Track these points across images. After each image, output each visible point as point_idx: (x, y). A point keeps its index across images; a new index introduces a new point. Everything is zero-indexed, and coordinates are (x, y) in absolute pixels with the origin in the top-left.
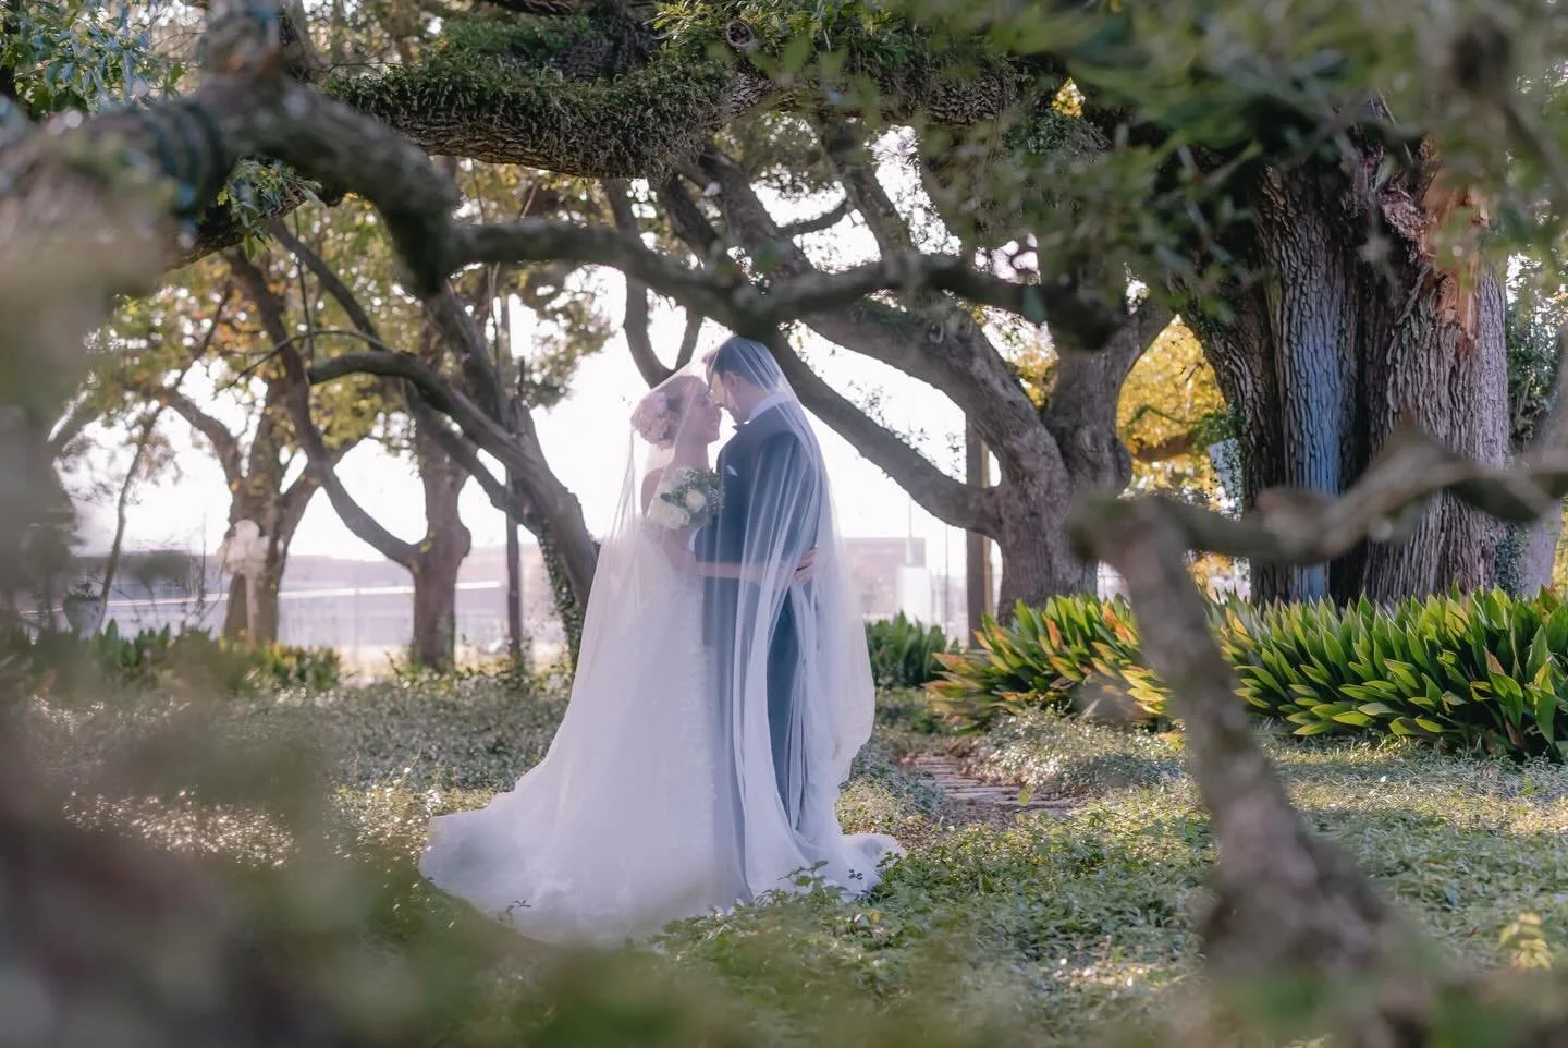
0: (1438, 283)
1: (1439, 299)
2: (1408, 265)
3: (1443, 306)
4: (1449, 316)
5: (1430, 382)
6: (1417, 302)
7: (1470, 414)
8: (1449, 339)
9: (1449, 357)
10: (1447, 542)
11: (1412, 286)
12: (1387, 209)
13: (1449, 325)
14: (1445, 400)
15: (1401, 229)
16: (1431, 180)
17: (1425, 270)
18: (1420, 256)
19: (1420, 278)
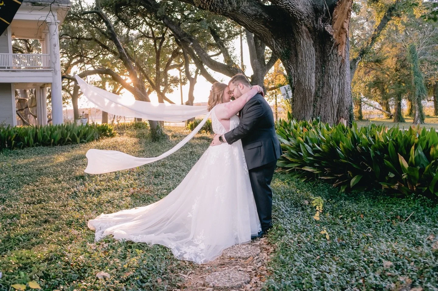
0: (338, 46)
1: (338, 50)
2: (331, 41)
3: (338, 51)
4: (340, 54)
5: (335, 69)
6: (332, 51)
7: (344, 76)
8: (340, 59)
9: (340, 63)
10: (339, 106)
11: (331, 46)
12: (326, 28)
13: (340, 56)
14: (338, 73)
15: (329, 32)
16: (335, 22)
17: (335, 42)
18: (333, 39)
19: (334, 45)
